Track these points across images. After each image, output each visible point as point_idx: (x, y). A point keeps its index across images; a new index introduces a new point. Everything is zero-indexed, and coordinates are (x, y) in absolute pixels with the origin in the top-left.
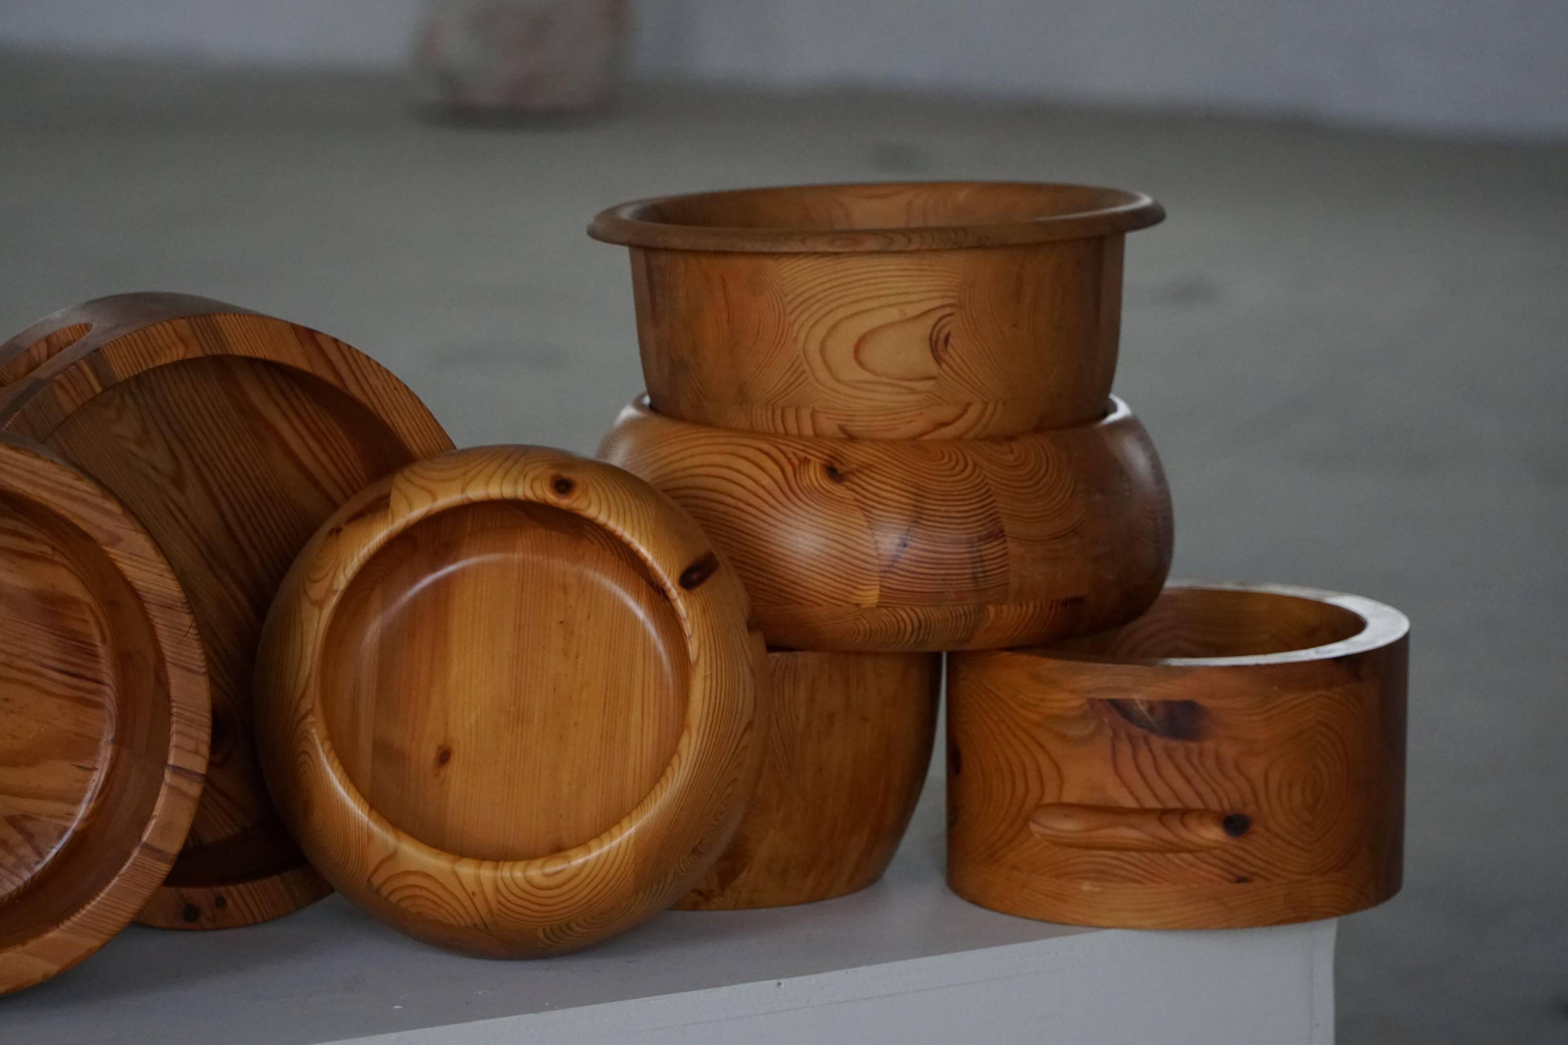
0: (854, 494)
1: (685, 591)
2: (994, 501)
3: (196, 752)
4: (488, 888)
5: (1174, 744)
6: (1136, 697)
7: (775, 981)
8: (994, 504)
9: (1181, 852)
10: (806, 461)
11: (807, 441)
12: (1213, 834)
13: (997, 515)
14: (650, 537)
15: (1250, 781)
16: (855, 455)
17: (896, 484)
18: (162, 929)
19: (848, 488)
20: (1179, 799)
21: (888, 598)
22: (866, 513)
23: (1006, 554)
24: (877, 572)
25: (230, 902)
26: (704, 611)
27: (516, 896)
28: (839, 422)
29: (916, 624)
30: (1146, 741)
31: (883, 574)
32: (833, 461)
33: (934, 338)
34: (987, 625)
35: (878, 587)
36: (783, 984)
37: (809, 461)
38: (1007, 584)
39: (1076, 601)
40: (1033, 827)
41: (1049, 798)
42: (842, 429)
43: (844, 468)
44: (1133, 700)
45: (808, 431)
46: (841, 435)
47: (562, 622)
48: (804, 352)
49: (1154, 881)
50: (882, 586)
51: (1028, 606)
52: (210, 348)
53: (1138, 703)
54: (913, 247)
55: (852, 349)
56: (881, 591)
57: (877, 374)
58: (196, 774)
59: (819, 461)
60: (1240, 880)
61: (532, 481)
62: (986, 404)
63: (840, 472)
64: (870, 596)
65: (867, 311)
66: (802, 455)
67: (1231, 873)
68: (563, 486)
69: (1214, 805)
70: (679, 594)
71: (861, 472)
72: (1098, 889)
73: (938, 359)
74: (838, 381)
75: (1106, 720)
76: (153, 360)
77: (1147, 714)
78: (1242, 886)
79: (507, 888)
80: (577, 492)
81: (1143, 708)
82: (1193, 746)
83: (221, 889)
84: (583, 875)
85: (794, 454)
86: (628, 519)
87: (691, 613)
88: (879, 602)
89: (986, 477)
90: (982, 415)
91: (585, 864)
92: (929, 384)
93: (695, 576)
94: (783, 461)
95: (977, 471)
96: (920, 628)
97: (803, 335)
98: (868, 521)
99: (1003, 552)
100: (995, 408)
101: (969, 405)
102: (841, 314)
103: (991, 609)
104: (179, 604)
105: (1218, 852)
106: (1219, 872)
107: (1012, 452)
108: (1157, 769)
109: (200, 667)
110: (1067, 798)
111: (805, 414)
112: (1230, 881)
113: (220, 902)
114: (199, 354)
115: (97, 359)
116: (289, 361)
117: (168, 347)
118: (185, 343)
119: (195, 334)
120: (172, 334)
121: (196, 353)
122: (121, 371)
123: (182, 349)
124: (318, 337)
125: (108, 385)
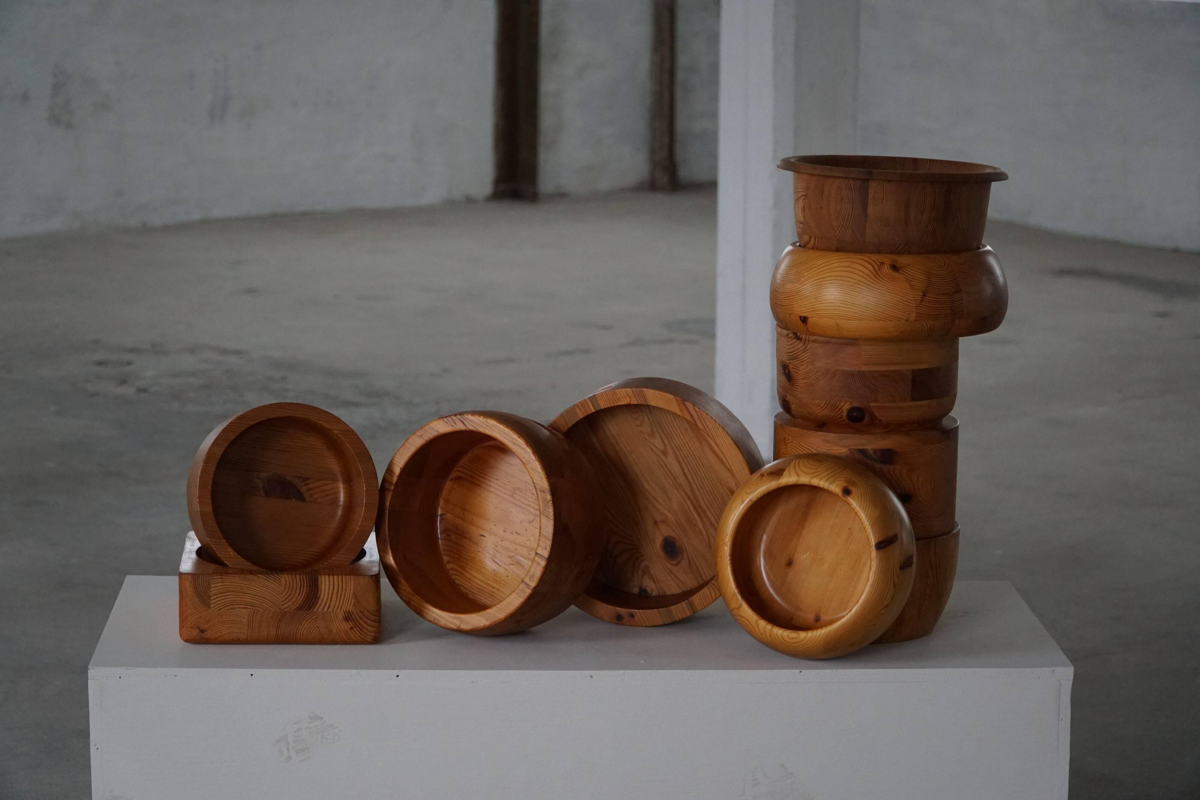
0: (904, 276)
2: (956, 278)
3: (546, 549)
13: (959, 283)
16: (903, 260)
17: (918, 271)
19: (901, 274)
21: (918, 317)
22: (909, 283)
23: (962, 299)
24: (914, 307)
25: (636, 616)
29: (929, 328)
31: (916, 308)
32: (894, 263)
37: (884, 263)
38: (963, 311)
43: (899, 266)
50: (916, 312)
51: (970, 319)
53: (870, 450)
56: (916, 314)
58: (544, 557)
59: (888, 263)
63: (897, 267)
68: (847, 492)
71: (906, 267)
77: (873, 454)
80: (851, 497)
81: (871, 452)
85: (878, 260)
88: (915, 319)
89: (953, 269)
93: (882, 545)
94: (873, 263)
98: (910, 287)
99: (961, 298)
114: (636, 403)
115: (593, 399)
116: (672, 410)
117: (623, 398)
118: (629, 397)
119: (634, 394)
120: (624, 393)
121: (634, 402)
122: (603, 405)
123: (628, 399)
124: (687, 403)
125: (598, 409)
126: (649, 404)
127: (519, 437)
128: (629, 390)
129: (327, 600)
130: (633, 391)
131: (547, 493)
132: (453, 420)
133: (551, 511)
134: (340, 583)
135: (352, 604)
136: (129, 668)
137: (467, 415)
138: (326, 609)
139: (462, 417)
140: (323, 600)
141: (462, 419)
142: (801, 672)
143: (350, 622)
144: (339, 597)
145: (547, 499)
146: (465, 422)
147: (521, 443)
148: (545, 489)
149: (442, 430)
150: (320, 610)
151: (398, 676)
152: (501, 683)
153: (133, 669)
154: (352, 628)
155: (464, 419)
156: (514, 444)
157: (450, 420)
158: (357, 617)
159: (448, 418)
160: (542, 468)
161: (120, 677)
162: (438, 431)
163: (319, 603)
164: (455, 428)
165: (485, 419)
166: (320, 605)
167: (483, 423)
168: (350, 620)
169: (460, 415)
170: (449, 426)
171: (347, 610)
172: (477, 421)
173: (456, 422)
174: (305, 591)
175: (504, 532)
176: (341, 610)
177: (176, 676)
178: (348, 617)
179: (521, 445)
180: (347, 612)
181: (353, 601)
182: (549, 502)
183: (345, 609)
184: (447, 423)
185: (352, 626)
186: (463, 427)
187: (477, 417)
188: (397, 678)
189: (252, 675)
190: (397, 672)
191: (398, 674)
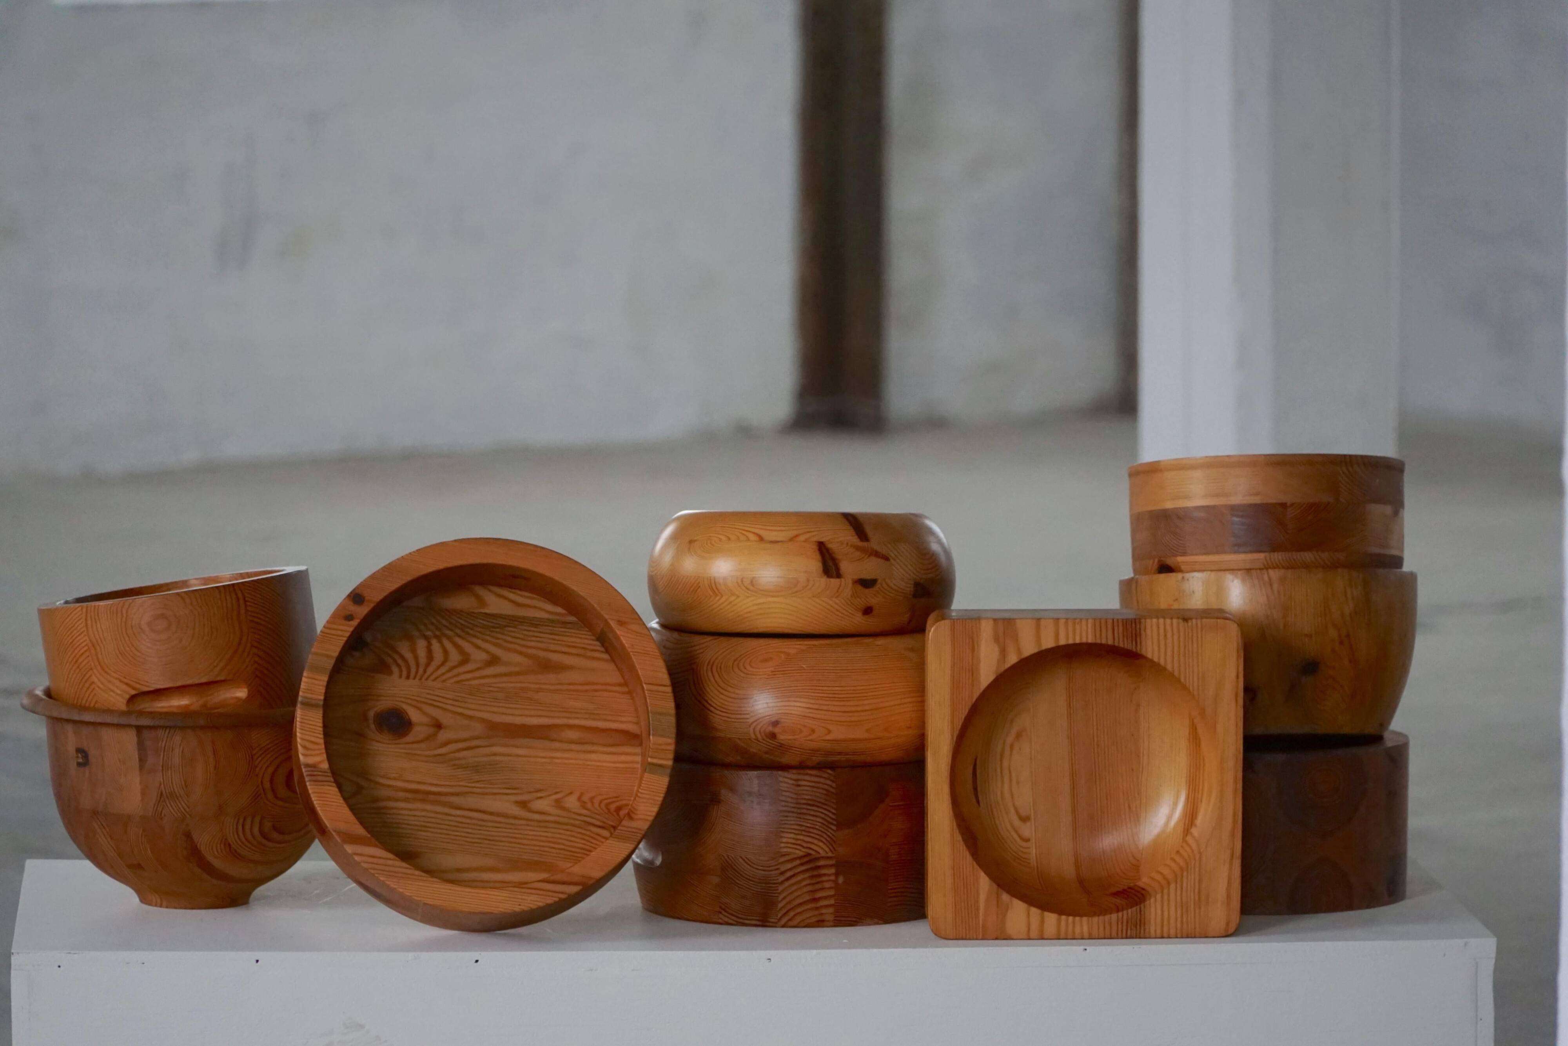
136: (72, 952)
142: (1086, 950)
151: (477, 961)
152: (633, 970)
153: (79, 953)
161: (59, 967)
177: (143, 963)
188: (476, 964)
189: (257, 961)
190: (476, 955)
191: (476, 959)
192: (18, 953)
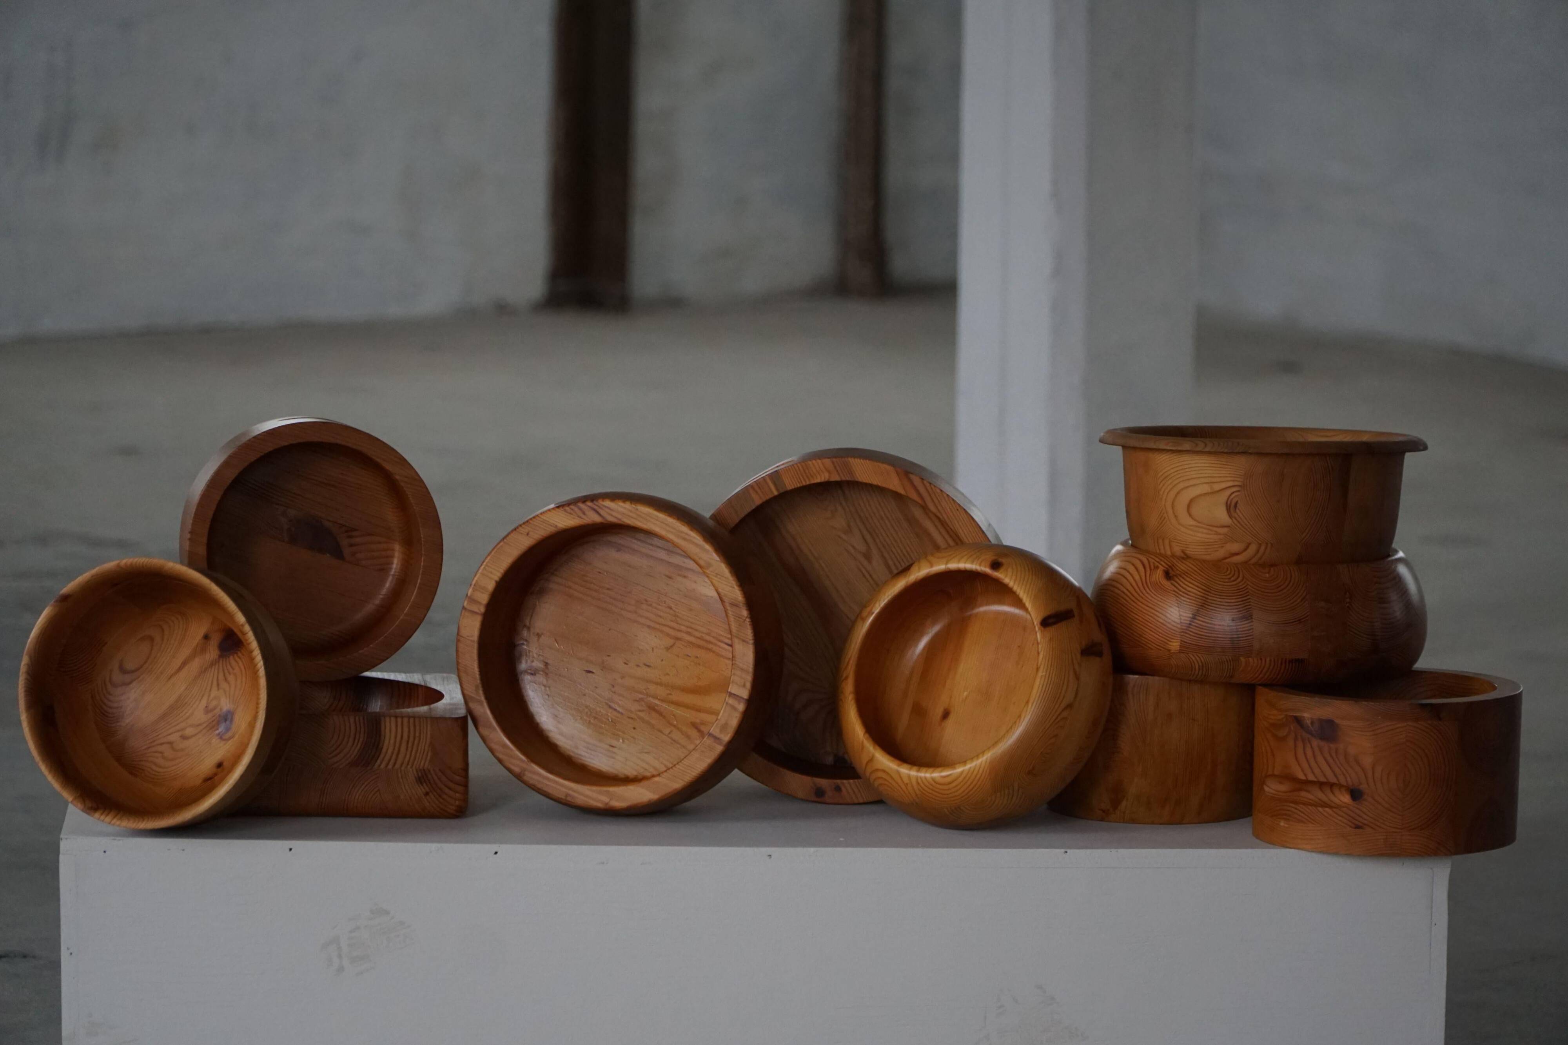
0: (1174, 587)
1: (1043, 628)
3: (744, 686)
4: (914, 781)
5: (1322, 743)
6: (1306, 715)
7: (1063, 850)
8: (1250, 600)
9: (1326, 807)
10: (1157, 567)
11: (1163, 557)
12: (1346, 798)
13: (1250, 607)
14: (1033, 597)
15: (1363, 770)
16: (1182, 566)
17: (1196, 583)
18: (802, 800)
19: (1172, 584)
20: (1325, 776)
21: (1185, 647)
22: (1178, 599)
23: (1253, 629)
24: (1179, 632)
25: (843, 788)
26: (1051, 639)
27: (925, 786)
28: (1181, 548)
29: (1201, 664)
30: (1310, 742)
31: (1182, 634)
32: (1170, 569)
33: (1229, 503)
34: (1241, 669)
35: (1179, 641)
36: (1068, 853)
37: (1159, 567)
38: (1253, 646)
39: (1301, 661)
40: (1266, 789)
41: (1270, 772)
42: (1183, 552)
43: (1173, 573)
44: (1304, 717)
45: (1169, 553)
46: (1182, 555)
47: (1019, 646)
48: (1165, 505)
49: (1313, 824)
50: (1181, 641)
51: (1266, 660)
52: (844, 475)
53: (1306, 719)
54: (1207, 449)
55: (1186, 506)
56: (1181, 643)
57: (1199, 522)
58: (743, 698)
59: (1163, 568)
60: (1357, 827)
61: (981, 562)
62: (1260, 545)
63: (1171, 575)
64: (1175, 646)
65: (1194, 485)
66: (1157, 564)
67: (1353, 823)
68: (996, 565)
69: (1343, 782)
70: (1039, 629)
71: (1181, 576)
72: (1286, 826)
73: (1230, 516)
74: (1180, 524)
75: (1292, 728)
76: (809, 480)
77: (1310, 725)
78: (1358, 830)
79: (923, 782)
80: (1002, 570)
81: (1309, 722)
82: (1332, 745)
83: (839, 781)
84: (961, 779)
85: (1154, 563)
86: (1024, 587)
87: (1042, 640)
88: (1180, 650)
89: (1248, 584)
90: (1258, 551)
91: (962, 772)
92: (1225, 530)
93: (1051, 621)
94: (1148, 568)
95: (1245, 580)
96: (1203, 666)
97: (1164, 497)
98: (1177, 603)
99: (1251, 628)
100: (1266, 548)
101: (1250, 544)
102: (1182, 485)
103: (1242, 659)
104: (741, 604)
105: (1344, 809)
106: (1345, 821)
107: (1269, 573)
108: (1315, 757)
109: (750, 640)
110: (1276, 773)
111: (1167, 542)
112: (1351, 827)
113: (838, 789)
114: (837, 478)
115: (775, 476)
116: (892, 487)
117: (819, 473)
118: (829, 472)
119: (835, 467)
120: (821, 466)
121: (835, 478)
122: (790, 484)
123: (827, 475)
124: (911, 476)
125: (782, 491)
126: (857, 480)
127: (691, 530)
128: (827, 462)
129: (393, 753)
130: (833, 463)
131: (741, 607)
132: (580, 509)
133: (749, 633)
134: (412, 728)
135: (429, 758)
136: (117, 838)
137: (603, 501)
138: (390, 767)
139: (595, 504)
140: (386, 752)
141: (596, 508)
143: (425, 785)
144: (410, 749)
145: (743, 616)
146: (602, 512)
147: (695, 538)
148: (739, 602)
149: (563, 524)
150: (383, 766)
151: (496, 853)
152: (641, 864)
153: (123, 840)
154: (427, 794)
155: (599, 507)
156: (685, 539)
157: (576, 509)
158: (435, 778)
159: (572, 507)
160: (731, 572)
161: (105, 852)
162: (556, 526)
163: (382, 756)
164: (585, 521)
165: (633, 506)
166: (383, 760)
167: (631, 511)
168: (425, 782)
169: (592, 501)
170: (574, 518)
171: (421, 767)
172: (620, 509)
173: (587, 513)
174: (361, 739)
175: (626, 665)
176: (411, 767)
177: (183, 850)
178: (422, 778)
179: (695, 541)
180: (420, 770)
181: (430, 754)
182: (745, 620)
183: (417, 766)
184: (570, 513)
185: (428, 790)
186: (597, 519)
187: (621, 504)
188: (495, 855)
189: (291, 850)
190: (495, 847)
191: (496, 850)
192: (66, 839)
